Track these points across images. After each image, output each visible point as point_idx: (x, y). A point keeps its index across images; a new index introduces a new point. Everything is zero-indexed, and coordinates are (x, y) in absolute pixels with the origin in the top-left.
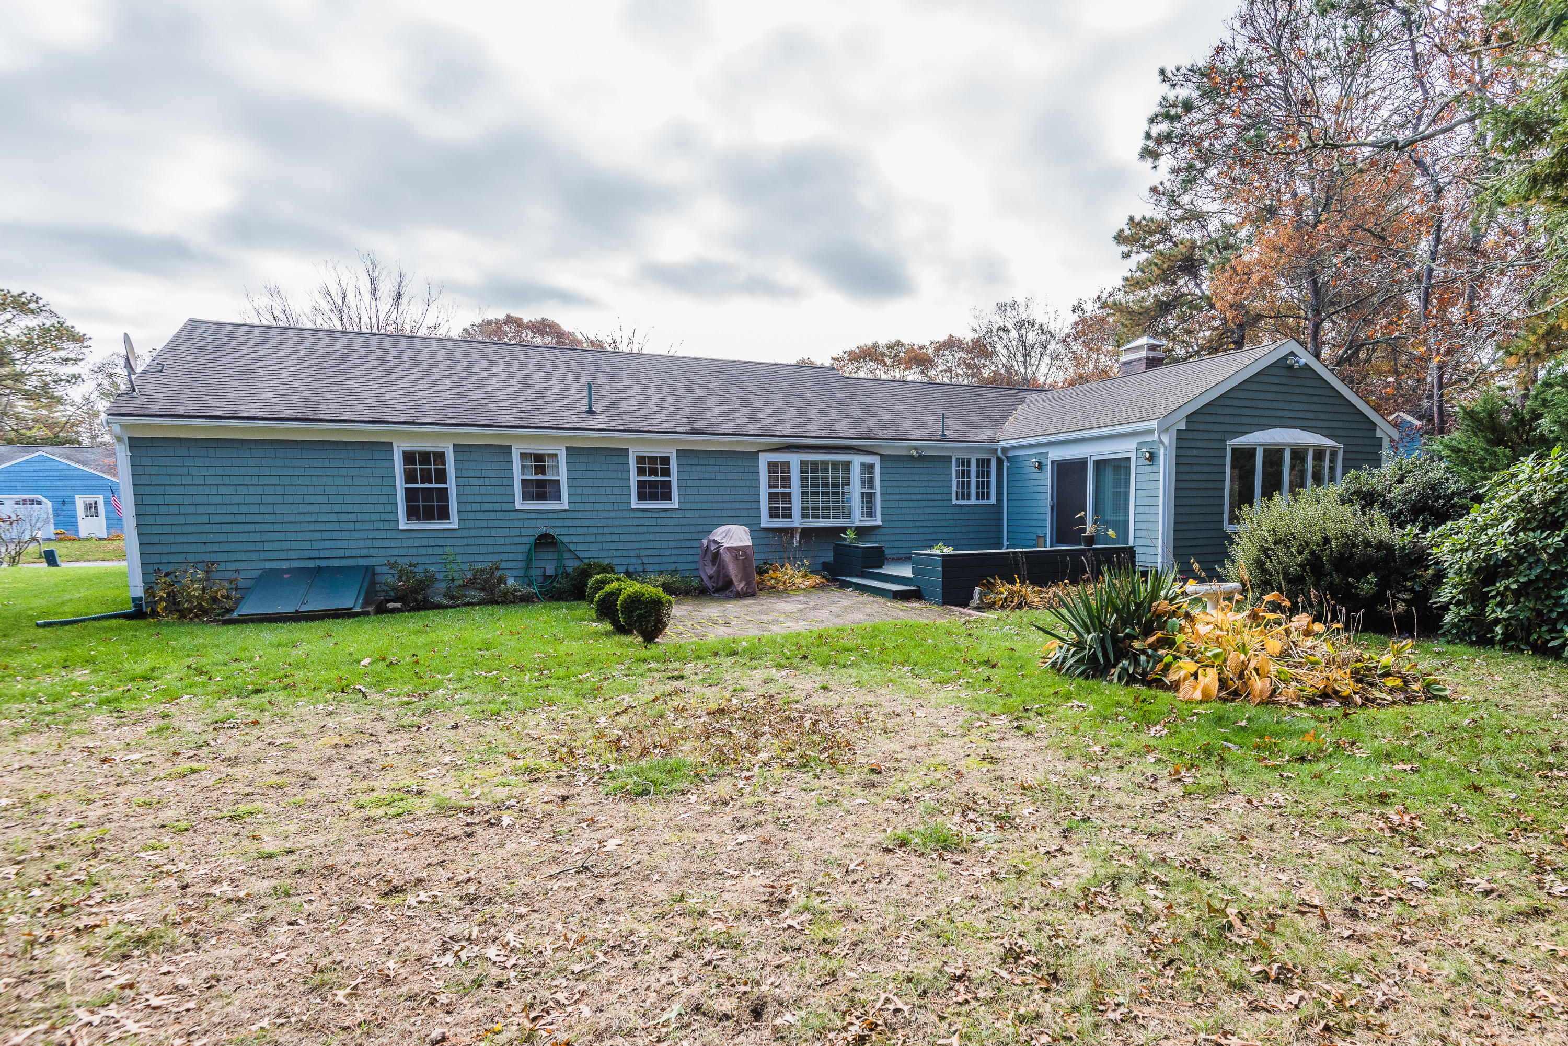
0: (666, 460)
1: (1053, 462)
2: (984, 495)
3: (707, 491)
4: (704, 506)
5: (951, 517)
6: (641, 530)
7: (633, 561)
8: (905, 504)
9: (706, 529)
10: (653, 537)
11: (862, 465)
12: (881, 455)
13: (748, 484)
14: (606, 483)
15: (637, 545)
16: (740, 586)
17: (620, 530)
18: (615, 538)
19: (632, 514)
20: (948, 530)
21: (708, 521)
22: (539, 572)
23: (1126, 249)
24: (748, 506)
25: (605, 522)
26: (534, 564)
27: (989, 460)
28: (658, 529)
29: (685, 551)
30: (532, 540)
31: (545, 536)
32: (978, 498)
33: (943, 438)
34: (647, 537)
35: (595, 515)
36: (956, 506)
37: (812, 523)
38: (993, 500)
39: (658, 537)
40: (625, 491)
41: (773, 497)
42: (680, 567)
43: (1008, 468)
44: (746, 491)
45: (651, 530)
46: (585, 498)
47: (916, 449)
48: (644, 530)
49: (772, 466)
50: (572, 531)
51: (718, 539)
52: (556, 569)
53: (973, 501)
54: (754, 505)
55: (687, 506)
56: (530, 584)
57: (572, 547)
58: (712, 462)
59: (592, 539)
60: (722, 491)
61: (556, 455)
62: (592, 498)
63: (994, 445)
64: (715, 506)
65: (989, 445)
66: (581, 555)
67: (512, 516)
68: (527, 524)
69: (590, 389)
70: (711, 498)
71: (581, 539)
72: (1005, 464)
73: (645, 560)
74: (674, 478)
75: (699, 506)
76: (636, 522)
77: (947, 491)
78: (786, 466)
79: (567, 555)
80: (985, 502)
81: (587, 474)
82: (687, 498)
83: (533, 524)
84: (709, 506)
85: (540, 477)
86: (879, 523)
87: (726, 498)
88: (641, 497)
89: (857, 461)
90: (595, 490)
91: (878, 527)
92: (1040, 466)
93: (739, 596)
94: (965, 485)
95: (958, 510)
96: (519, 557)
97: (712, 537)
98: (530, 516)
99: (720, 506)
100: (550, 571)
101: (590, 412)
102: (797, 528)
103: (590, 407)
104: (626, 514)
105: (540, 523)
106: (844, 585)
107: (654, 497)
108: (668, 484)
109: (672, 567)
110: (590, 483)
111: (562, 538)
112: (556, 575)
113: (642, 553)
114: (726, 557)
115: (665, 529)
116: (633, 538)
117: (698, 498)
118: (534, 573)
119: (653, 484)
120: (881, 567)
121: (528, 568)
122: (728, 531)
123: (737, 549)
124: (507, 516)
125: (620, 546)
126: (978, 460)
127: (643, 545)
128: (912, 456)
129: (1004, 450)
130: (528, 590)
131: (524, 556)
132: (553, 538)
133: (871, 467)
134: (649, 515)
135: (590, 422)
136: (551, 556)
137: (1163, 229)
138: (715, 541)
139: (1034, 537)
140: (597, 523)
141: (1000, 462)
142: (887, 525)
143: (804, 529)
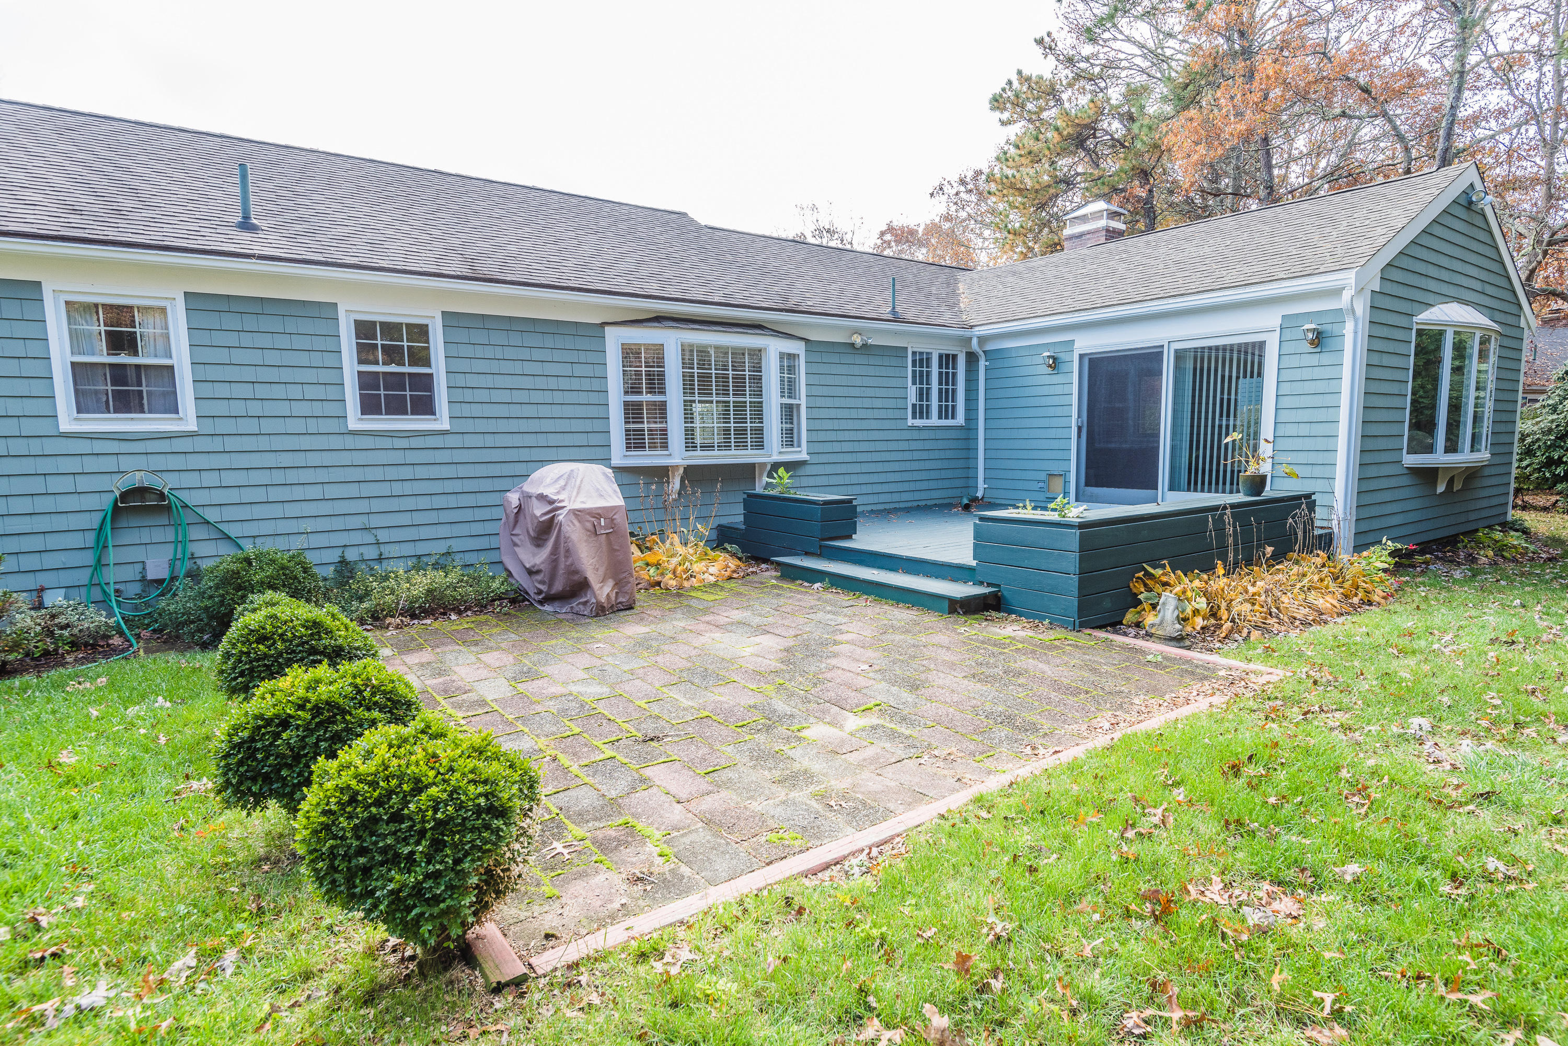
0: (420, 331)
1: (1081, 356)
2: (947, 412)
3: (505, 396)
4: (503, 426)
5: (904, 445)
6: (371, 474)
7: (356, 538)
8: (844, 425)
9: (519, 469)
10: (397, 489)
11: (782, 356)
12: (807, 341)
13: (586, 384)
14: (286, 374)
15: (363, 506)
16: (603, 591)
17: (322, 475)
18: (314, 492)
19: (350, 442)
20: (904, 466)
21: (524, 455)
22: (131, 573)
23: (1006, 116)
24: (588, 426)
25: (286, 460)
26: (112, 556)
27: (955, 357)
28: (406, 472)
29: (468, 515)
30: (107, 502)
31: (141, 492)
32: (940, 417)
33: (896, 319)
34: (384, 489)
35: (263, 443)
36: (913, 428)
37: (701, 458)
38: (960, 419)
39: (408, 488)
40: (332, 392)
41: (632, 412)
42: (456, 545)
43: (987, 369)
44: (583, 398)
45: (392, 473)
46: (238, 408)
47: (857, 332)
48: (378, 473)
49: (630, 353)
50: (210, 479)
51: (549, 492)
52: (172, 564)
53: (934, 421)
54: (598, 425)
55: (468, 426)
56: (103, 603)
57: (212, 515)
58: (515, 339)
59: (259, 495)
60: (537, 397)
61: (163, 310)
62: (255, 408)
63: (967, 333)
64: (523, 426)
65: (961, 332)
66: (233, 531)
67: (51, 446)
68: (91, 464)
69: (244, 177)
70: (515, 411)
71: (233, 496)
72: (982, 363)
73: (383, 536)
74: (439, 367)
75: (491, 426)
76: (359, 458)
77: (900, 403)
78: (658, 353)
79: (197, 533)
80: (949, 422)
81: (239, 356)
82: (466, 410)
83: (109, 464)
84: (513, 426)
85: (123, 359)
86: (804, 456)
87: (545, 411)
88: (369, 406)
89: (774, 347)
90: (261, 391)
91: (803, 463)
92: (1055, 364)
93: (601, 612)
94: (923, 394)
95: (915, 435)
96: (76, 540)
97: (530, 487)
98: (99, 447)
99: (534, 426)
100: (157, 569)
101: (246, 225)
102: (676, 467)
103: (246, 217)
104: (336, 442)
105: (126, 463)
106: (791, 574)
107: (396, 407)
108: (426, 382)
109: (441, 547)
110: (249, 374)
111: (185, 496)
112: (173, 578)
113: (375, 521)
114: (574, 532)
115: (421, 472)
116: (353, 490)
117: (489, 411)
118: (112, 575)
119: (395, 381)
120: (849, 537)
121: (100, 564)
122: (571, 475)
123: (596, 514)
124: (35, 447)
125: (325, 508)
126: (941, 356)
127: (376, 505)
128: (852, 345)
129: (982, 340)
130: (95, 619)
131: (90, 539)
132: (162, 496)
133: (792, 357)
134: (387, 443)
135: (244, 241)
136: (159, 535)
137: (1051, 92)
138: (542, 497)
139: (1043, 476)
140: (270, 460)
141: (972, 358)
142: (816, 459)
143: (689, 470)
